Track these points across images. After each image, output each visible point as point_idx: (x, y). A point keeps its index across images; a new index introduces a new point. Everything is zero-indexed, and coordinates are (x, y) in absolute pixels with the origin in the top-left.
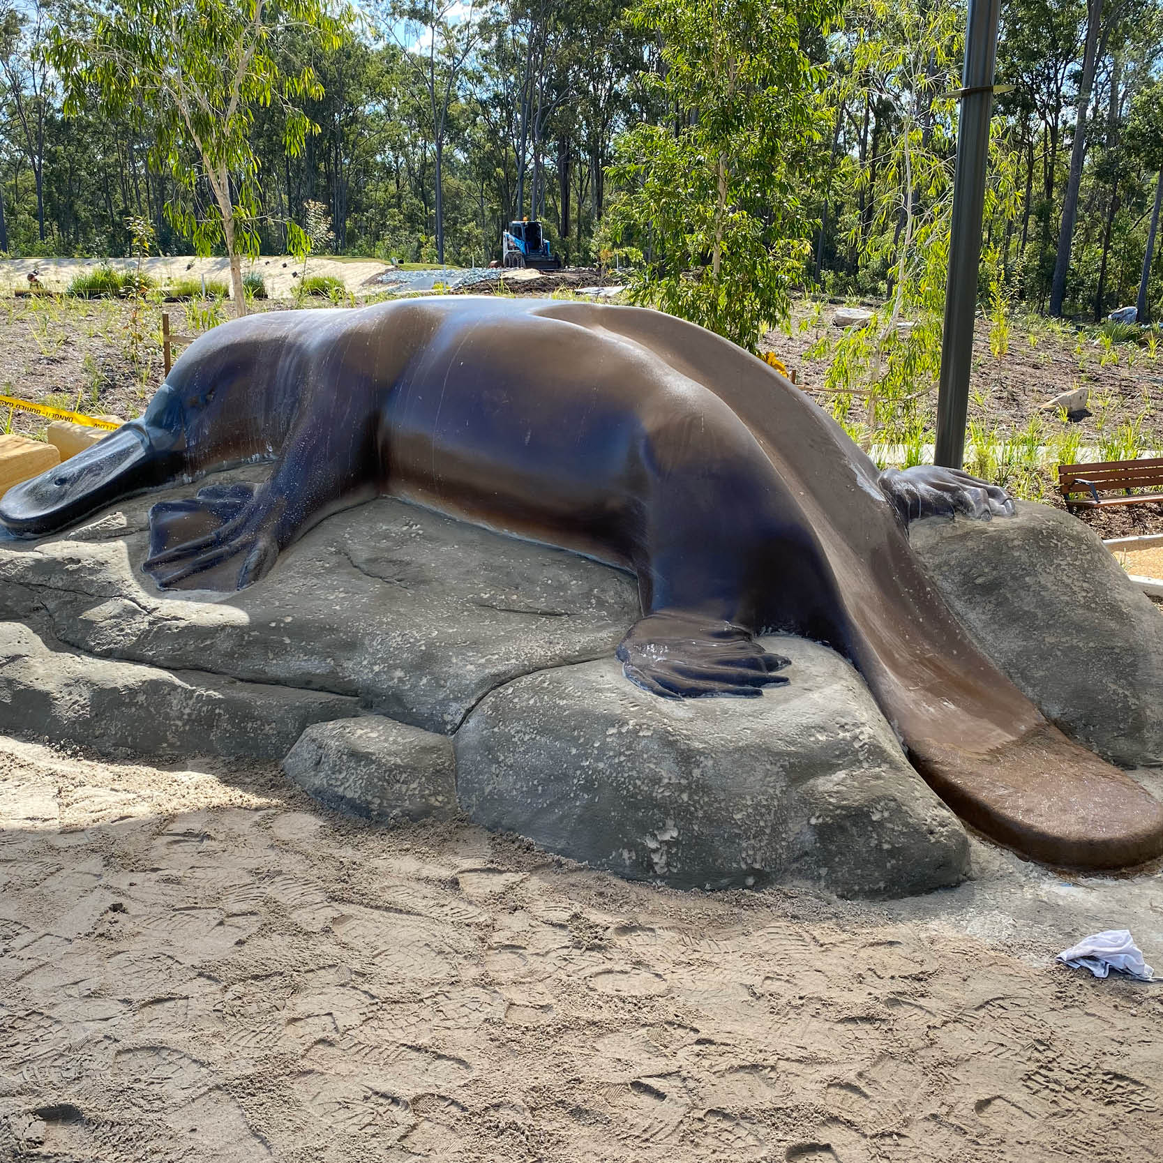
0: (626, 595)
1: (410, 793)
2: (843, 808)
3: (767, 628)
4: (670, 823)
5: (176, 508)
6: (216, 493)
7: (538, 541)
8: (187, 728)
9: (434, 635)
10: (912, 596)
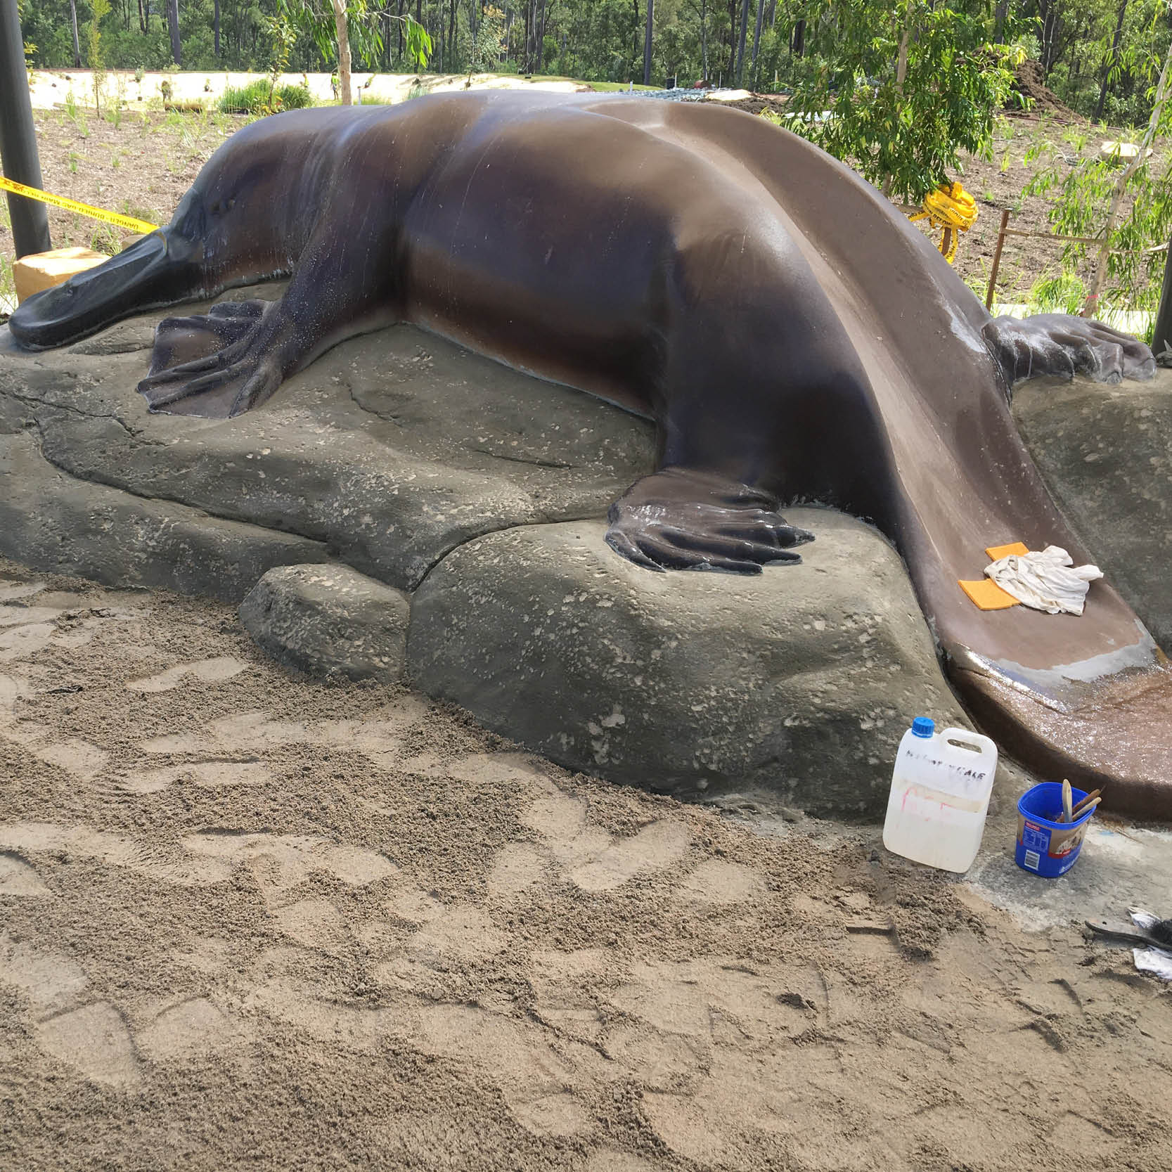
0: (640, 449)
1: (353, 650)
2: (825, 710)
3: (800, 497)
4: (618, 708)
5: (183, 325)
6: (226, 311)
7: (555, 381)
8: (151, 561)
9: (411, 478)
10: (1001, 472)
